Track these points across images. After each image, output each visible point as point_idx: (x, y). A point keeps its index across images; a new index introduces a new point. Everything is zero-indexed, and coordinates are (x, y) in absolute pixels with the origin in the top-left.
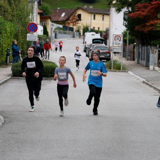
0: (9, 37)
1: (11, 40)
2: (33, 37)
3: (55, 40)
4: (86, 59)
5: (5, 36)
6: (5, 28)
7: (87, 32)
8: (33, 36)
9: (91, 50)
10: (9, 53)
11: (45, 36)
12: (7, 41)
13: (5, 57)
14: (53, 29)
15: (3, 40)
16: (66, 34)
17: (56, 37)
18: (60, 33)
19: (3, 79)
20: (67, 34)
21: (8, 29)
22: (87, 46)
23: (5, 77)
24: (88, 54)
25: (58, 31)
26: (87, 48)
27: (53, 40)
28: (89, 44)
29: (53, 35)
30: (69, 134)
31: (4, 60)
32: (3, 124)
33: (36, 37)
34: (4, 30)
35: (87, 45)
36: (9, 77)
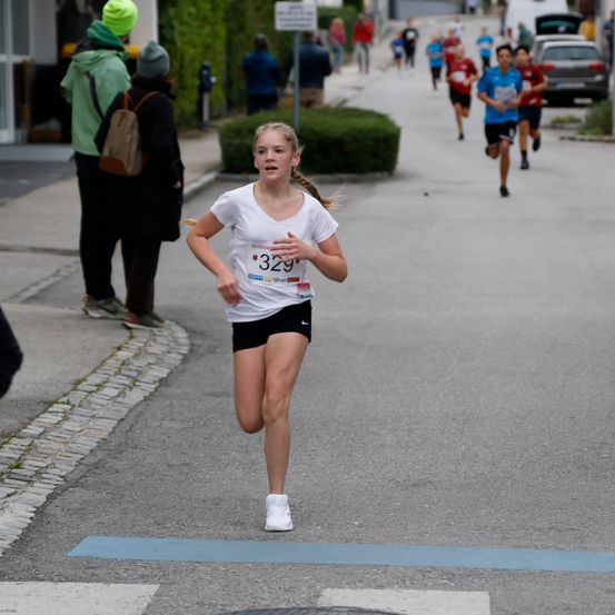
0: (205, 18)
1: (213, 30)
2: (298, 16)
3: (388, 24)
5: (190, 14)
8: (298, 11)
10: (210, 83)
11: (351, 9)
12: (199, 35)
13: (194, 95)
15: (182, 29)
17: (392, 15)
23: (194, 176)
27: (381, 23)
29: (383, 3)
30: (441, 395)
31: (190, 107)
32: (185, 359)
33: (309, 13)
36: (211, 176)
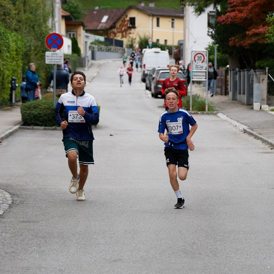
0: (13, 58)
1: (17, 63)
2: (56, 58)
3: (91, 62)
4: (147, 94)
5: (7, 56)
6: (6, 42)
7: (146, 48)
8: (55, 55)
9: (153, 78)
10: (16, 86)
11: (76, 55)
12: (11, 66)
13: (9, 92)
14: (89, 44)
15: (3, 63)
16: (111, 51)
17: (93, 58)
18: (100, 50)
19: (7, 130)
20: (113, 52)
21: (11, 44)
22: (146, 72)
23: (10, 127)
24: (149, 86)
25: (97, 46)
26: (147, 75)
27: (88, 61)
28: (151, 69)
29: (89, 53)
31: (7, 97)
32: (10, 206)
33: (60, 57)
34: (6, 46)
35: (148, 70)
36: (17, 127)
